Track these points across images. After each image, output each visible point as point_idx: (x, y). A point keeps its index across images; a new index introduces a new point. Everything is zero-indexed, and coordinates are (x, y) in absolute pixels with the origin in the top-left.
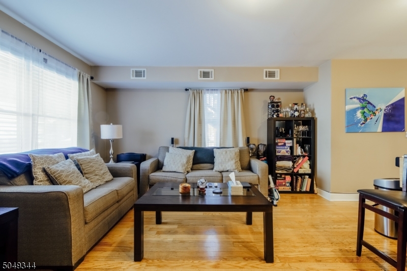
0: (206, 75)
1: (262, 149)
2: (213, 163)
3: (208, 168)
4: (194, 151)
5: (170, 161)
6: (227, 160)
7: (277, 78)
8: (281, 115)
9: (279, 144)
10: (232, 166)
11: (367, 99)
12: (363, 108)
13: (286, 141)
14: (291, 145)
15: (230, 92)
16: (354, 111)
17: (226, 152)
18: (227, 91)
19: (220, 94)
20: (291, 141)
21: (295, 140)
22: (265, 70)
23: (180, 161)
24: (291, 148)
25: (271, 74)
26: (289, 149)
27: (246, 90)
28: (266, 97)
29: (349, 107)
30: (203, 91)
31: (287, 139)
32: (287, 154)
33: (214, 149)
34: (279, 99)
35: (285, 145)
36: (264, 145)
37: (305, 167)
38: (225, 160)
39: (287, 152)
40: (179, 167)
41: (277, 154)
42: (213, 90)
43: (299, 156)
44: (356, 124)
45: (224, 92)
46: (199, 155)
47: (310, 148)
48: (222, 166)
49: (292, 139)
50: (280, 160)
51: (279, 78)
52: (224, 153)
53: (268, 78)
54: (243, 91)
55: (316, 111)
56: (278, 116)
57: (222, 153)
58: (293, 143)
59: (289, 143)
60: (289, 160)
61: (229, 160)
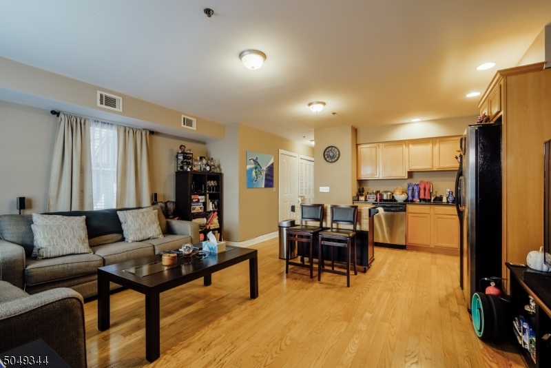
0: (110, 102)
1: (171, 207)
2: (121, 231)
3: (114, 240)
4: (84, 217)
5: (52, 238)
6: (147, 225)
7: (194, 128)
8: (195, 169)
9: (194, 201)
10: (155, 231)
11: (258, 161)
12: (256, 168)
13: (200, 197)
14: (203, 201)
15: (131, 132)
16: (251, 170)
17: (143, 215)
18: (127, 130)
19: (116, 132)
20: (203, 197)
21: (208, 195)
22: (183, 116)
23: (74, 236)
24: (205, 204)
25: (189, 123)
26: (202, 206)
27: (152, 133)
28: (175, 146)
29: (249, 167)
30: (87, 122)
31: (200, 195)
32: (201, 211)
33: (118, 212)
34: (190, 150)
35: (198, 201)
36: (173, 202)
37: (215, 223)
38: (145, 224)
39: (201, 208)
40: (77, 246)
41: (193, 212)
42: (105, 123)
43: (210, 212)
44: (252, 181)
45: (122, 129)
46: (95, 223)
47: (218, 203)
48: (141, 233)
49: (205, 195)
50: (195, 218)
51: (195, 129)
52: (141, 215)
53: (185, 126)
54: (148, 133)
55: (222, 167)
56: (191, 169)
57: (138, 216)
58: (206, 199)
59: (202, 199)
60: (203, 217)
61: (149, 224)
